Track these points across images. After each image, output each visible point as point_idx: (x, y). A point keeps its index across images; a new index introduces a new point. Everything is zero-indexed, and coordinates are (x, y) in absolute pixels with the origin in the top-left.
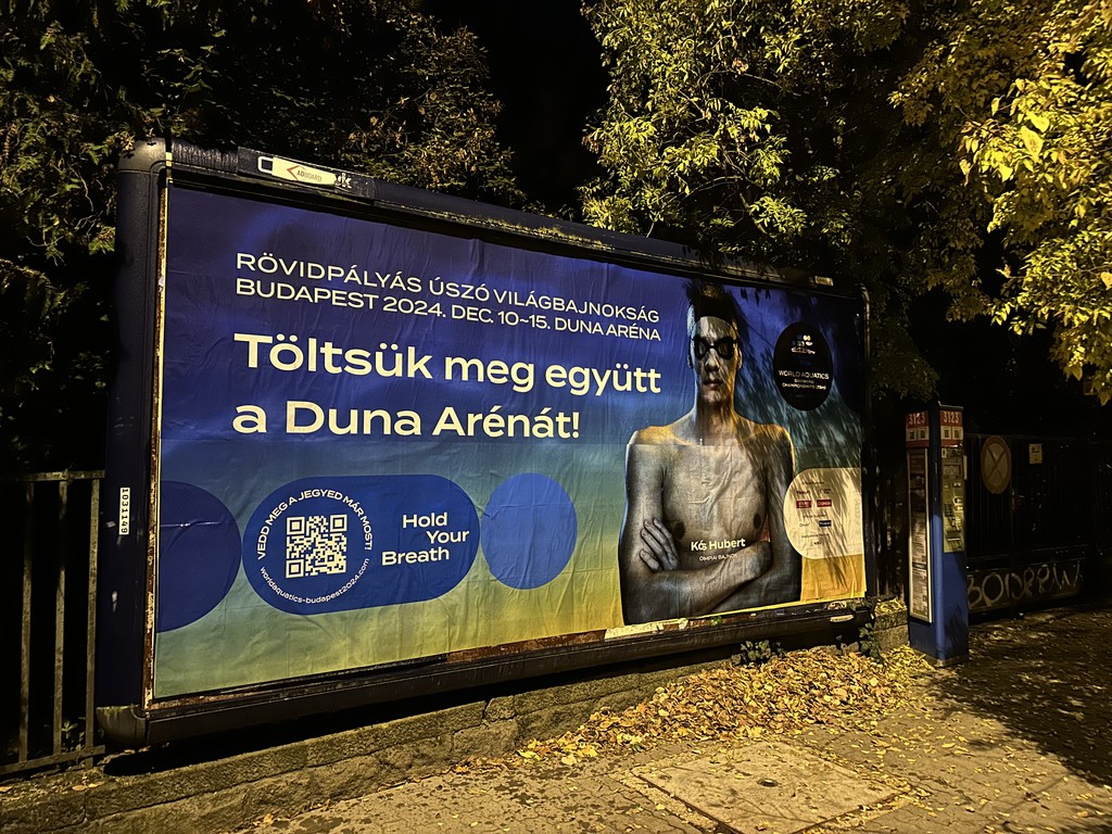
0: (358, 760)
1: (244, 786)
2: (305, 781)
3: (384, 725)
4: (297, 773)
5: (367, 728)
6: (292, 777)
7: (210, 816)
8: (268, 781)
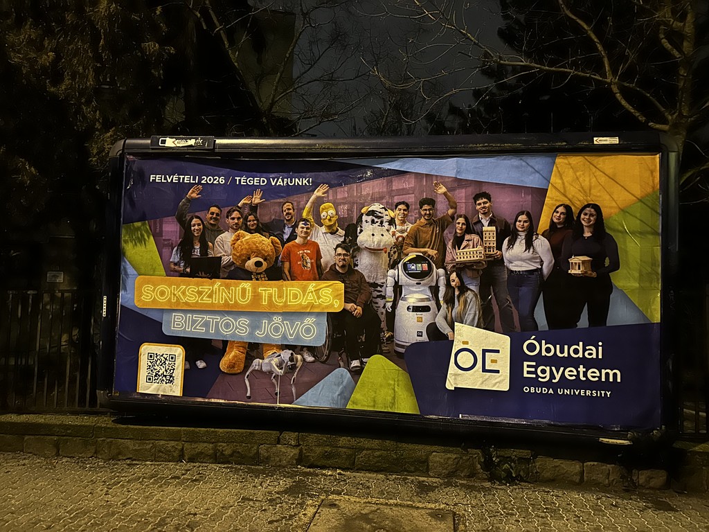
0: (205, 445)
1: (153, 441)
2: (180, 448)
3: (221, 430)
4: (176, 443)
5: (213, 429)
6: (173, 443)
7: (136, 450)
8: (162, 442)
